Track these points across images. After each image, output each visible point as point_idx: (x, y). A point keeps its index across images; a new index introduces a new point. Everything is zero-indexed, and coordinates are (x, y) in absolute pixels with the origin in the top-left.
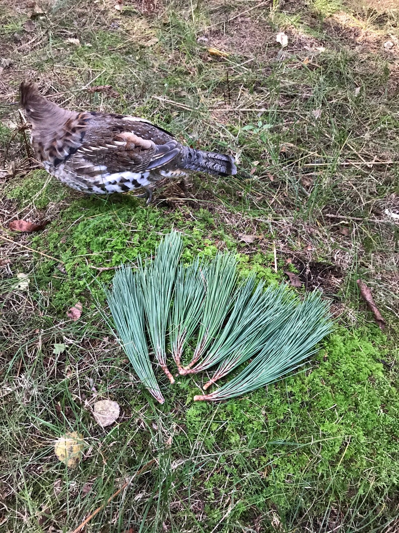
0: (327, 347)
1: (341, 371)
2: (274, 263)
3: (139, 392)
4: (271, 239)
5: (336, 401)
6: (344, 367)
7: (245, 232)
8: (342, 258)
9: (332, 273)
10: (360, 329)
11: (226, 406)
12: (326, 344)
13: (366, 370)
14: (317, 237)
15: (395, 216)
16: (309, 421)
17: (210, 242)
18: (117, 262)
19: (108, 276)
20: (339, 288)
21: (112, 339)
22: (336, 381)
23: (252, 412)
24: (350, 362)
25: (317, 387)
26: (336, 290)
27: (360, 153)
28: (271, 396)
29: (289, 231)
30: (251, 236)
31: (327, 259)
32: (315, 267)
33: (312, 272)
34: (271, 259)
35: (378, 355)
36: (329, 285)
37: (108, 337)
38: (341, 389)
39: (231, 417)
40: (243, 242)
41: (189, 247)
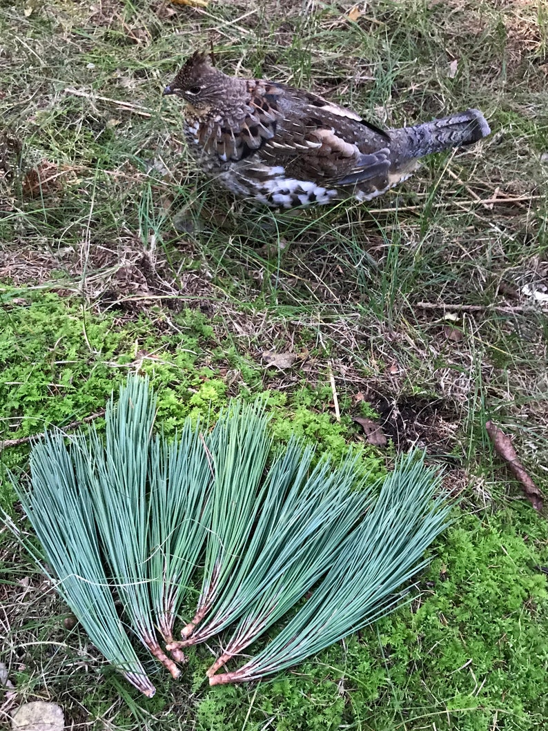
0: (444, 554)
1: (474, 596)
2: (332, 402)
3: (98, 678)
4: (322, 357)
5: (469, 653)
6: (479, 589)
7: (274, 347)
8: (454, 384)
9: (439, 414)
10: (499, 513)
11: (271, 686)
12: (441, 548)
13: (517, 590)
14: (405, 349)
15: (540, 296)
16: (425, 697)
17: (211, 373)
18: (32, 427)
19: (17, 457)
20: (453, 441)
21: (37, 580)
22: (467, 616)
23: (321, 691)
24: (488, 577)
25: (435, 631)
26: (450, 445)
27: (470, 184)
28: (353, 657)
29: (353, 339)
30: (287, 355)
31: (427, 387)
32: (407, 405)
33: (404, 414)
34: (327, 396)
35: (536, 558)
36: (435, 436)
37: (27, 578)
38: (477, 630)
39: (282, 707)
40: (273, 367)
41: (172, 385)
